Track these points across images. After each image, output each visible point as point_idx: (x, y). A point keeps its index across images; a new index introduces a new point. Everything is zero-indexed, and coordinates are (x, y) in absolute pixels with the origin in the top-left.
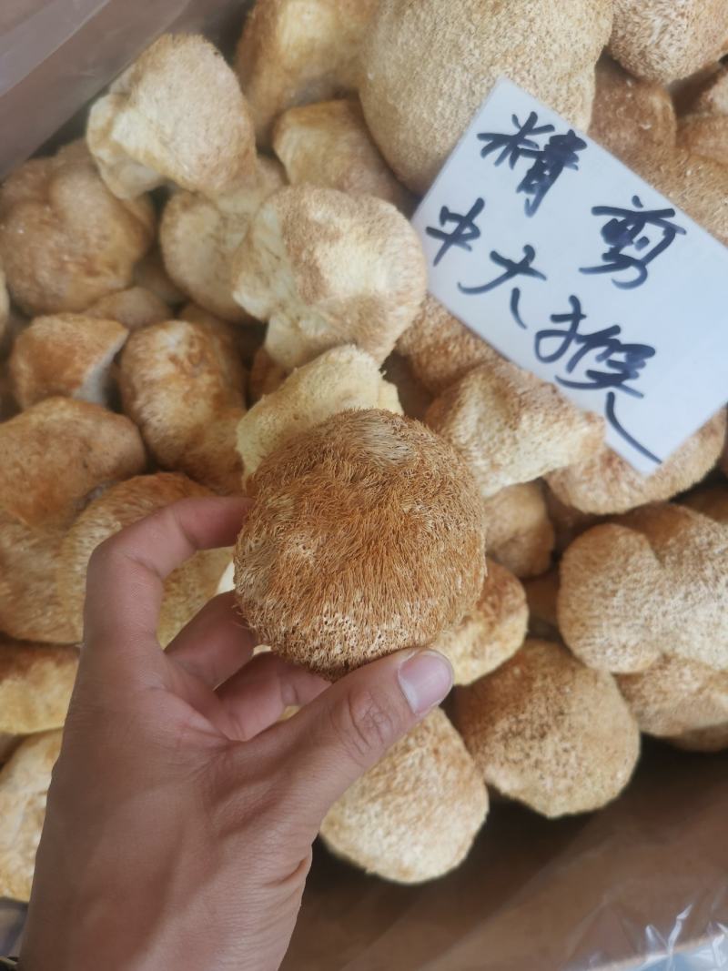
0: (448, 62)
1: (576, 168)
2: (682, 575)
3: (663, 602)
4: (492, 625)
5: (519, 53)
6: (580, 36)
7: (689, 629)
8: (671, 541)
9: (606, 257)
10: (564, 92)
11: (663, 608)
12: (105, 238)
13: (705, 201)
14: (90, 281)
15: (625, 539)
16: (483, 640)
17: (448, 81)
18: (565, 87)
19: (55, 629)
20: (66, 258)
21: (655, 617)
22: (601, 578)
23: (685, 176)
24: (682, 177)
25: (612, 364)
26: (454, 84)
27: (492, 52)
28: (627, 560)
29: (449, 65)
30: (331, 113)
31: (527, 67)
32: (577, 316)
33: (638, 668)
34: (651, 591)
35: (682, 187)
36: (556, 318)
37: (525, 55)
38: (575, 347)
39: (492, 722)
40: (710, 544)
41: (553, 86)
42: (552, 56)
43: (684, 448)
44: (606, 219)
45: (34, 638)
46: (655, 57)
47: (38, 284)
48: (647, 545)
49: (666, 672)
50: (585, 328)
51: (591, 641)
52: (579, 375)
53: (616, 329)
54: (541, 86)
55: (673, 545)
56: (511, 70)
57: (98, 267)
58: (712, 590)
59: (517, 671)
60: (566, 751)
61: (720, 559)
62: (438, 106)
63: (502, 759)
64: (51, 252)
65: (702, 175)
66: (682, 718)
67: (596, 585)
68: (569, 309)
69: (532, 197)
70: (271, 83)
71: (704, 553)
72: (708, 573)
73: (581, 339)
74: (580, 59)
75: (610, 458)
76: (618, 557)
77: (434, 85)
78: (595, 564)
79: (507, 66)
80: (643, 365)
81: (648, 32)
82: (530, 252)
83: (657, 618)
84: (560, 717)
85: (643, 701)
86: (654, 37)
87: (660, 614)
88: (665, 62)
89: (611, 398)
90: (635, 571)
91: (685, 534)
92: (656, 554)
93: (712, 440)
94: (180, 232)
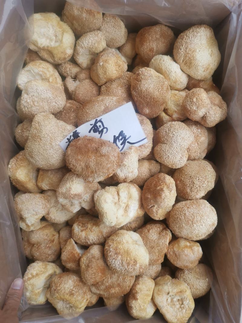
2: (170, 141)
3: (174, 147)
4: (166, 184)
7: (182, 144)
8: (162, 139)
10: (61, 129)
12: (47, 235)
14: (54, 242)
15: (158, 148)
16: (168, 187)
19: (130, 282)
20: (48, 246)
22: (164, 157)
24: (88, 113)
27: (49, 143)
28: (163, 150)
30: (42, 175)
33: (187, 156)
34: (171, 149)
39: (187, 192)
40: (166, 132)
43: (143, 129)
45: (131, 287)
47: (51, 254)
48: (161, 144)
49: (191, 150)
51: (177, 164)
52: (121, 147)
53: (115, 136)
56: (54, 141)
57: (53, 239)
58: (175, 136)
59: (178, 182)
60: (199, 179)
61: (170, 132)
63: (196, 193)
64: (45, 249)
65: (89, 108)
66: (203, 149)
67: (166, 159)
70: (31, 185)
71: (167, 134)
72: (171, 135)
76: (161, 152)
77: (50, 156)
78: (161, 157)
80: (124, 134)
81: (55, 106)
84: (191, 177)
85: (196, 156)
86: (57, 105)
87: (176, 149)
89: (128, 142)
90: (166, 150)
91: (162, 136)
92: (164, 143)
93: (144, 121)
94: (53, 218)
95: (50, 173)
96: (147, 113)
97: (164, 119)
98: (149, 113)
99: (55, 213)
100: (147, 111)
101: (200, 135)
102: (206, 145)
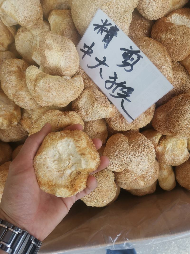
0: (92, 2)
1: (117, 36)
2: (133, 150)
3: (127, 155)
5: (110, 4)
6: (127, 2)
7: (132, 163)
8: (134, 140)
9: (123, 62)
11: (127, 157)
13: (154, 53)
15: (122, 137)
17: (91, 8)
18: (123, 16)
21: (124, 159)
22: (114, 146)
23: (150, 46)
24: (149, 46)
25: (123, 92)
26: (92, 9)
27: (103, 2)
28: (121, 143)
29: (92, 3)
30: (64, 13)
31: (112, 8)
32: (115, 78)
33: (119, 171)
34: (125, 152)
35: (148, 48)
36: (111, 78)
37: (112, 5)
38: (115, 86)
40: (143, 143)
41: (119, 15)
42: (119, 6)
43: (140, 117)
44: (124, 52)
46: (146, 11)
48: (127, 140)
49: (128, 173)
50: (118, 81)
52: (115, 94)
53: (125, 83)
54: (115, 14)
55: (134, 141)
56: (107, 8)
58: (140, 155)
61: (144, 147)
62: (88, 14)
65: (154, 46)
66: (131, 185)
67: (113, 148)
68: (113, 76)
69: (106, 43)
71: (140, 145)
72: (140, 150)
73: (116, 84)
74: (127, 9)
75: (121, 116)
76: (120, 142)
77: (87, 8)
78: (114, 143)
79: (107, 6)
80: (131, 93)
82: (105, 58)
83: (125, 159)
85: (122, 180)
87: (126, 158)
88: (149, 13)
89: (123, 101)
90: (122, 146)
91: (137, 140)
92: (129, 143)
93: (149, 116)
94: (20, 38)
95: (69, 19)
96: (158, 117)
97: (154, 138)
98: (158, 119)
99: (26, 39)
100: (161, 117)
101: (145, 180)
102: (136, 187)
